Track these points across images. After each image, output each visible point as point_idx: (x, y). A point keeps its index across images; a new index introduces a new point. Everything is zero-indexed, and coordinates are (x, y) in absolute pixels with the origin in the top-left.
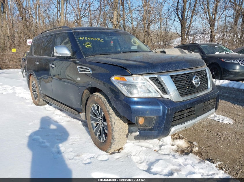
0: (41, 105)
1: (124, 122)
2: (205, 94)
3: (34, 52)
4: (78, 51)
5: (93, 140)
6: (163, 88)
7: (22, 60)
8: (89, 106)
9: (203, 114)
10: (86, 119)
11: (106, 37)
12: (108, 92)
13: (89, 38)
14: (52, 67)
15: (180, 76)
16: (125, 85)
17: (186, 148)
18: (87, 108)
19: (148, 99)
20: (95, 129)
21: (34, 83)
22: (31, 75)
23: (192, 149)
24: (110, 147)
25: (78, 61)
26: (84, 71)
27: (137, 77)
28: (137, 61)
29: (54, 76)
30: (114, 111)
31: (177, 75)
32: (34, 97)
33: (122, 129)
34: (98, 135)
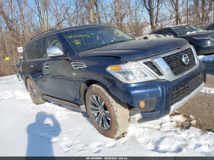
0: (41, 103)
1: (125, 108)
2: (194, 70)
3: (27, 57)
4: (70, 49)
5: (96, 129)
6: (158, 70)
7: (16, 66)
8: (88, 98)
9: (196, 88)
10: (87, 110)
11: (92, 33)
12: (106, 83)
13: (77, 36)
14: (47, 68)
15: (170, 57)
16: (121, 73)
17: (184, 123)
18: (86, 100)
19: (145, 83)
20: (97, 118)
21: (31, 85)
22: (27, 78)
23: (190, 122)
24: (115, 133)
25: (70, 59)
26: (79, 66)
27: (132, 64)
28: (128, 49)
29: (48, 75)
30: (114, 99)
31: (169, 56)
32: (33, 97)
33: (124, 115)
34: (101, 123)
